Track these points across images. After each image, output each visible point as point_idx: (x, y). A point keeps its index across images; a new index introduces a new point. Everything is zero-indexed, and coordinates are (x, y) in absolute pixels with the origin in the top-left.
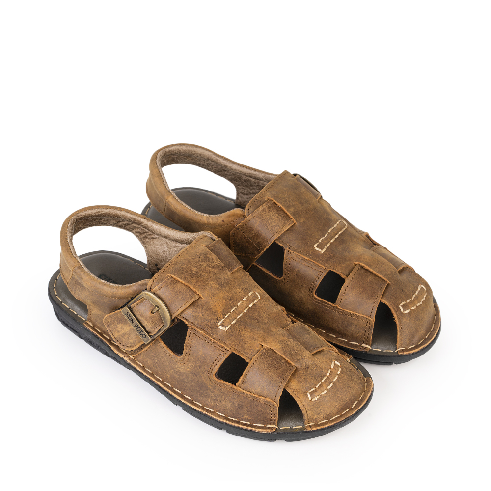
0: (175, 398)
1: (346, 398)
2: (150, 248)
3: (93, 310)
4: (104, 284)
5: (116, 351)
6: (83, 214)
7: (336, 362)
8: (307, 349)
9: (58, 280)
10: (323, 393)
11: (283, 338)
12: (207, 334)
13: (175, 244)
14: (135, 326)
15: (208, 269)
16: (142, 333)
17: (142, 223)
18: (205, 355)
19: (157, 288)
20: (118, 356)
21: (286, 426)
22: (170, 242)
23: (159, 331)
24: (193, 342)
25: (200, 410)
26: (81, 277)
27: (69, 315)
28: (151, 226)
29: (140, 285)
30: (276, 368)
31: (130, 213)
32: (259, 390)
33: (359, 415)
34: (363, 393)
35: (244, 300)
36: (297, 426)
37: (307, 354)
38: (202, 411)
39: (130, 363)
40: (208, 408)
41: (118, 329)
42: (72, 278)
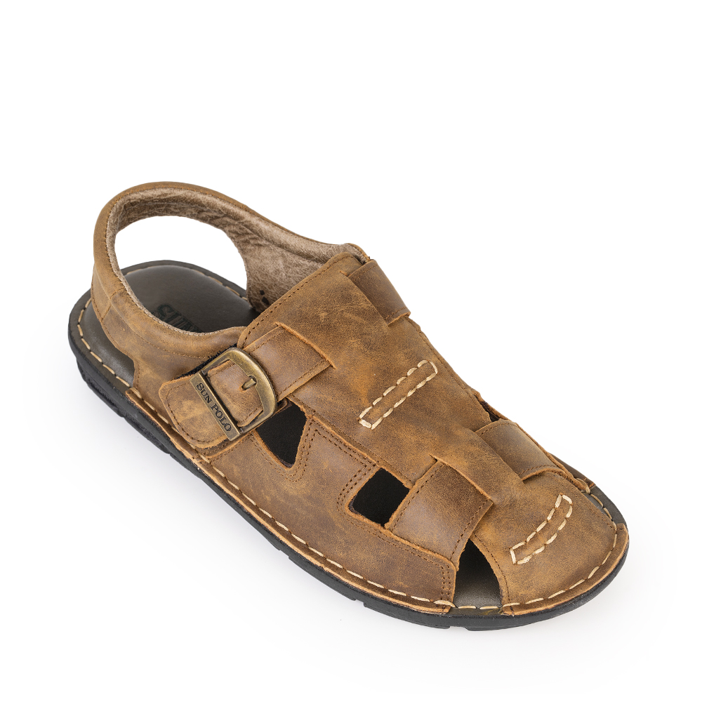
0: (278, 539)
1: (578, 562)
2: (253, 261)
3: (143, 370)
4: (163, 329)
5: (179, 447)
6: (138, 196)
7: (565, 497)
8: (515, 469)
9: (87, 310)
10: (538, 552)
11: (472, 449)
12: (339, 433)
13: (296, 259)
14: (212, 408)
15: (348, 315)
16: (224, 422)
17: (242, 218)
18: (333, 470)
19: (254, 344)
20: (183, 454)
21: (469, 604)
22: (290, 257)
23: (254, 421)
24: (314, 444)
25: (318, 564)
26: (124, 313)
27: (101, 375)
28: (257, 225)
29: (226, 336)
30: (457, 501)
31: (221, 199)
32: (424, 539)
33: (599, 592)
34: (610, 553)
35: (409, 374)
36: (488, 606)
37: (513, 480)
38: (322, 565)
39: (202, 469)
40: (332, 562)
41: (185, 408)
42: (111, 311)
